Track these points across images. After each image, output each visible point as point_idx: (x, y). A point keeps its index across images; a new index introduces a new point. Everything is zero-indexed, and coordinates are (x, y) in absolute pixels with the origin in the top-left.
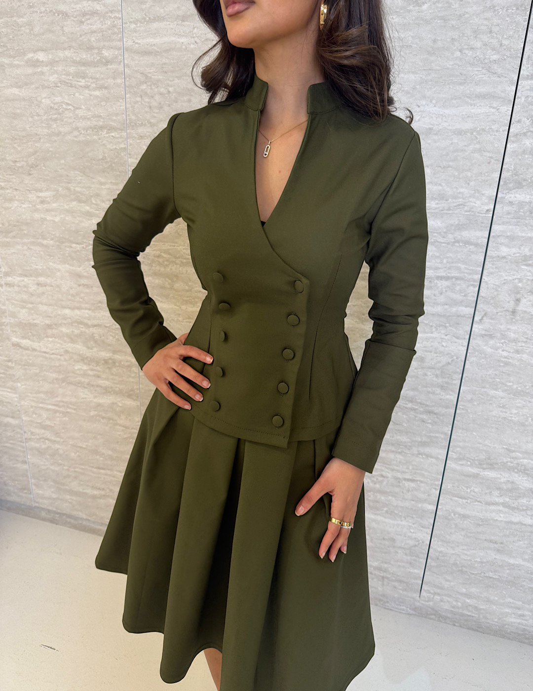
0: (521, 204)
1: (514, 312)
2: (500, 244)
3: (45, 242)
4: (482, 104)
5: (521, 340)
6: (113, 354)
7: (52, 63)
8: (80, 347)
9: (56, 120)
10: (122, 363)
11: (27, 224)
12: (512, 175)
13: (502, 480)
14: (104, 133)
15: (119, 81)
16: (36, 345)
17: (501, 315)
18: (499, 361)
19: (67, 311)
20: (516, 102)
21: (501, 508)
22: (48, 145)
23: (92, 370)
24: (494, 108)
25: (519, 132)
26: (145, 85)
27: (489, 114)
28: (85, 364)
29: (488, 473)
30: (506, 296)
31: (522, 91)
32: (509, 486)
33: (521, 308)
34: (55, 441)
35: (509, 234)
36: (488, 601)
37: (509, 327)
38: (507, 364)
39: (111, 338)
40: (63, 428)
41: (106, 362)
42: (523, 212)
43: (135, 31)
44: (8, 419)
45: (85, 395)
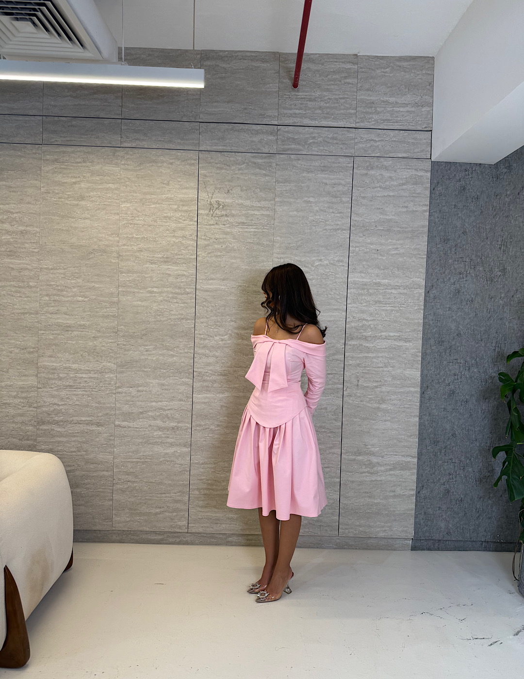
1: (358, 385)
2: (349, 360)
3: (145, 370)
6: (178, 423)
8: (159, 422)
9: (160, 315)
11: (136, 361)
13: (365, 460)
15: (193, 301)
16: (131, 424)
17: (353, 387)
18: (355, 406)
19: (154, 404)
20: (347, 312)
21: (367, 474)
22: (154, 326)
23: (164, 434)
26: (205, 303)
27: (340, 315)
28: (161, 431)
29: (359, 458)
30: (354, 379)
31: (348, 308)
32: (368, 462)
33: (360, 383)
34: (134, 481)
36: (370, 526)
37: (357, 391)
38: (358, 407)
39: (178, 415)
40: (141, 472)
41: (173, 428)
42: (355, 348)
43: (202, 283)
44: (103, 472)
45: (158, 449)
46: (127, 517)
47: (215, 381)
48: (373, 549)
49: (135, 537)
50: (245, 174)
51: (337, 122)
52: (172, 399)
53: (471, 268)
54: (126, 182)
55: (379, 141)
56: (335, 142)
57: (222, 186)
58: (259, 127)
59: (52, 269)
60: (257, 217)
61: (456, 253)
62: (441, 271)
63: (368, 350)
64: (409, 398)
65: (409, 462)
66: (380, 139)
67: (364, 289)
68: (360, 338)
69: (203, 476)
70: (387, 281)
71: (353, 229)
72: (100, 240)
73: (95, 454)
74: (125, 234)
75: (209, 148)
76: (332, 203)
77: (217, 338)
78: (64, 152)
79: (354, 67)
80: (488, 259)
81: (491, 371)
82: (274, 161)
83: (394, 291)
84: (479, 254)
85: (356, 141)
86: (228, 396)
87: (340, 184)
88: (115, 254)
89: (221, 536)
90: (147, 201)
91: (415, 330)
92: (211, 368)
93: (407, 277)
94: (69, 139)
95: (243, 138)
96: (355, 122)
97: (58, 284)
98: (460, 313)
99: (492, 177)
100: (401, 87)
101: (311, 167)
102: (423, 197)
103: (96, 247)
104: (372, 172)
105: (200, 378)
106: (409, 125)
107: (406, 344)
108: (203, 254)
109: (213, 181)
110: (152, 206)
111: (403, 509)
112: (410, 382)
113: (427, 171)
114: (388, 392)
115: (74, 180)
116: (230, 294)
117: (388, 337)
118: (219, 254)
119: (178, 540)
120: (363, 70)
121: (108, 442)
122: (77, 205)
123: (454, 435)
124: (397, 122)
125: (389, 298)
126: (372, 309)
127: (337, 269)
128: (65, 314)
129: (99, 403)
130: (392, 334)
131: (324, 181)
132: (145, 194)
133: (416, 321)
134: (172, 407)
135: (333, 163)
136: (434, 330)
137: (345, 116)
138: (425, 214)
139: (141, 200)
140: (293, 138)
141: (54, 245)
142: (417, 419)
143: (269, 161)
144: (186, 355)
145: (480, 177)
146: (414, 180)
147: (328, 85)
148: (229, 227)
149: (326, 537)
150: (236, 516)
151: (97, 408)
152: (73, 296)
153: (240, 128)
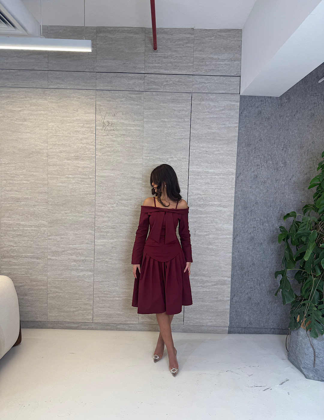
3: (65, 225)
6: (86, 258)
7: (73, 178)
8: (74, 257)
9: (73, 192)
11: (60, 220)
13: (199, 279)
14: (89, 195)
15: (94, 183)
16: (57, 258)
19: (71, 246)
21: (200, 287)
22: (70, 198)
23: (78, 264)
26: (101, 184)
28: (75, 262)
31: (189, 187)
32: (201, 280)
34: (60, 292)
36: (202, 319)
38: (195, 247)
39: (85, 252)
40: (64, 287)
41: (83, 260)
43: (99, 172)
44: (41, 287)
45: (74, 273)
46: (56, 313)
47: (108, 232)
48: (205, 333)
49: (62, 326)
50: (125, 104)
51: (182, 71)
52: (82, 243)
53: (264, 162)
54: (52, 110)
55: (207, 83)
56: (180, 84)
57: (110, 112)
58: (133, 75)
59: (7, 164)
60: (133, 131)
61: (255, 153)
62: (246, 164)
63: (201, 213)
64: (226, 242)
65: (226, 280)
66: (208, 82)
67: (198, 175)
68: (196, 206)
69: (102, 289)
70: (212, 170)
71: (192, 138)
72: (36, 146)
73: (36, 276)
74: (52, 142)
75: (102, 88)
76: (179, 122)
77: (109, 206)
78: (13, 92)
79: (192, 36)
80: (275, 156)
81: (276, 225)
82: (142, 96)
83: (216, 177)
84: (269, 153)
85: (193, 83)
86: (116, 241)
87: (183, 110)
88: (45, 154)
89: (113, 325)
90: (65, 121)
91: (229, 200)
92: (106, 224)
93: (225, 168)
94: (16, 83)
95: (123, 81)
96: (192, 71)
97: (11, 173)
98: (257, 190)
99: (278, 105)
100: (221, 49)
101: (165, 100)
102: (235, 118)
103: (34, 150)
104: (204, 103)
105: (99, 230)
106: (226, 73)
107: (224, 209)
108: (99, 154)
109: (105, 109)
110: (68, 124)
111: (222, 309)
112: (226, 232)
113: (237, 102)
114: (213, 238)
115: (20, 109)
116: (117, 179)
117: (213, 205)
118: (109, 154)
119: (87, 327)
120: (198, 38)
121: (44, 269)
122: (22, 124)
123: (253, 264)
124: (219, 71)
125: (214, 181)
126: (203, 188)
127: (182, 163)
128: (16, 191)
129: (38, 245)
130: (215, 203)
131: (174, 108)
132: (63, 117)
133: (230, 195)
134: (82, 248)
135: (179, 97)
136: (241, 201)
137: (186, 67)
138: (236, 128)
139: (61, 121)
140: (154, 82)
141: (8, 149)
142: (231, 254)
143: (139, 96)
144: (90, 216)
145: (270, 105)
146: (229, 107)
147: (176, 48)
148: (116, 137)
149: (177, 325)
150: (122, 313)
151: (37, 248)
152: (21, 180)
153: (121, 76)
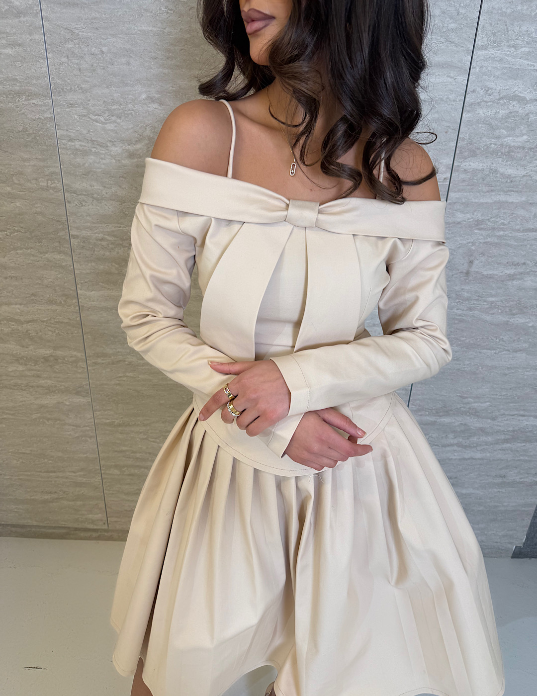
0: (475, 172)
1: (468, 273)
2: (456, 211)
4: (440, 74)
5: (473, 298)
6: (54, 350)
8: (12, 347)
10: (66, 359)
12: (467, 144)
15: (37, 37)
17: (456, 277)
18: (454, 319)
20: (471, 72)
21: (455, 448)
24: (451, 78)
25: (474, 101)
26: (70, 43)
27: (447, 83)
29: (444, 420)
30: (461, 259)
31: (477, 62)
32: (463, 428)
33: (474, 269)
35: (464, 201)
37: (463, 287)
39: (50, 333)
42: (477, 180)
45: (24, 398)
49: (20, 531)
52: (32, 299)
63: (510, 185)
68: (494, 152)
111: (514, 504)
116: (141, 15)
134: (35, 317)
144: (45, 194)
